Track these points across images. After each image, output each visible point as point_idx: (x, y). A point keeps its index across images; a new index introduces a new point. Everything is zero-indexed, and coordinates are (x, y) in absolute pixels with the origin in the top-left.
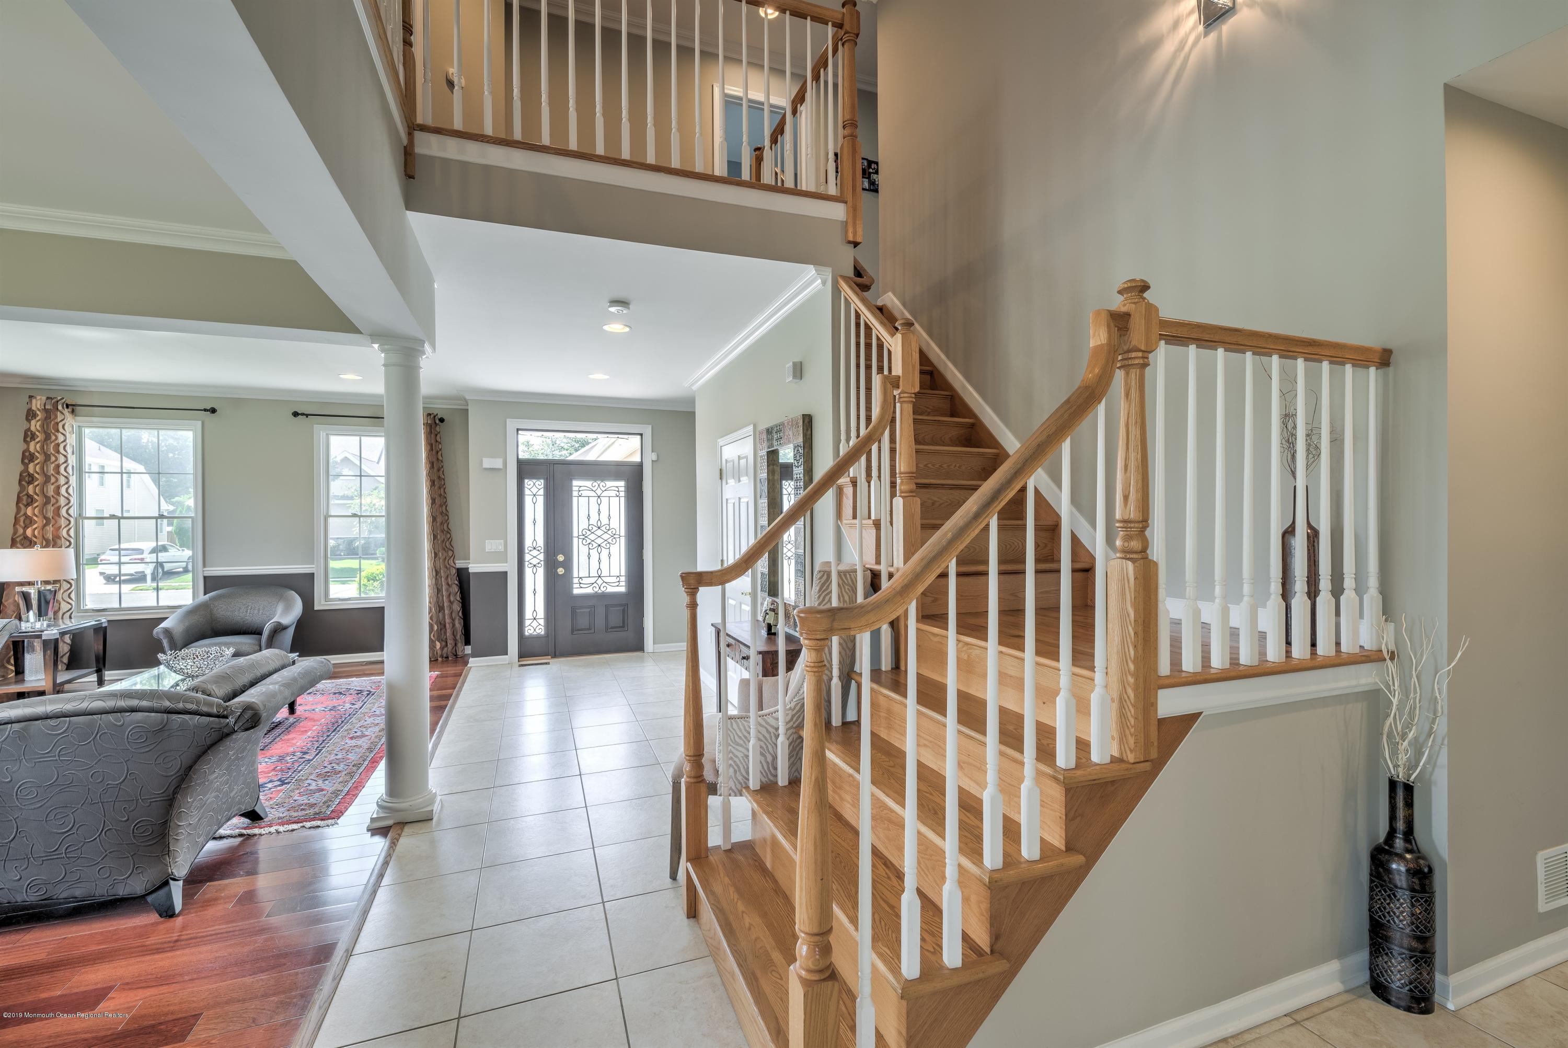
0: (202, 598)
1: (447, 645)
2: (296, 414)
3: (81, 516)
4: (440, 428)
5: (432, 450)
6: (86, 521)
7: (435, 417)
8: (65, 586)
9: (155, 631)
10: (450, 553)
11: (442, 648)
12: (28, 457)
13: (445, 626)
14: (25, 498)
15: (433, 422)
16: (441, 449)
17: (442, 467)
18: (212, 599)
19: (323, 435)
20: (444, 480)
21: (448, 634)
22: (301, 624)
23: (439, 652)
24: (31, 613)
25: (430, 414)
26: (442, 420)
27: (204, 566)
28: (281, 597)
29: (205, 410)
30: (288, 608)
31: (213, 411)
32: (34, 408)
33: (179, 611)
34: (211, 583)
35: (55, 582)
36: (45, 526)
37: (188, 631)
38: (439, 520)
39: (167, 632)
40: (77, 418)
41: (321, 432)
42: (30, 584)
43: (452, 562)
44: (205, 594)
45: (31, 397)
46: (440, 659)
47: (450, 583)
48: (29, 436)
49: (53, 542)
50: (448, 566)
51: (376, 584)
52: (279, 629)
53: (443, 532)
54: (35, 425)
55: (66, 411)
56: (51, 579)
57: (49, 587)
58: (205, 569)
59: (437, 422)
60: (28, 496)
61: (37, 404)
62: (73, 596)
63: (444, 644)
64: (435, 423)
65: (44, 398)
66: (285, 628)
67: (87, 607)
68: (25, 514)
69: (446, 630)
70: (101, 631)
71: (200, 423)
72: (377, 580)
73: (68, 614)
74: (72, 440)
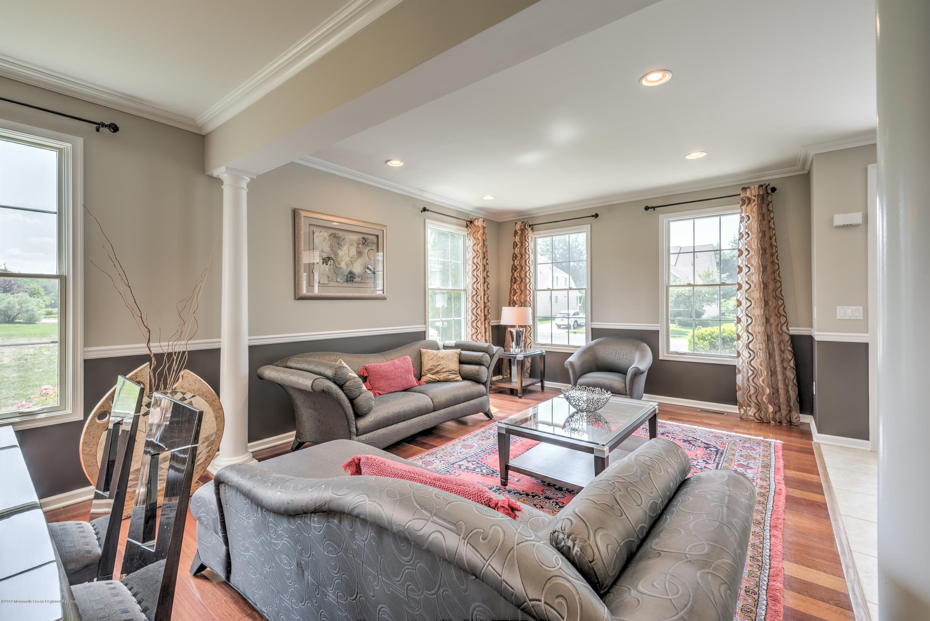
0: (592, 343)
1: (780, 411)
2: (647, 208)
3: (536, 290)
4: (773, 197)
5: (764, 219)
6: (538, 292)
7: (767, 187)
8: (529, 329)
9: (566, 363)
10: (783, 320)
11: (775, 413)
12: (515, 257)
13: (778, 391)
14: (513, 279)
15: (765, 193)
16: (773, 217)
17: (775, 235)
18: (596, 344)
19: (665, 221)
20: (776, 247)
21: (781, 400)
22: (651, 370)
23: (771, 416)
24: (514, 343)
25: (762, 186)
26: (774, 190)
27: (592, 321)
28: (638, 348)
29: (592, 216)
30: (643, 357)
31: (596, 216)
32: (517, 229)
33: (579, 349)
34: (596, 333)
35: (525, 326)
36: (521, 294)
37: (582, 364)
38: (771, 287)
39: (571, 364)
40: (534, 233)
41: (664, 220)
42: (513, 327)
43: (785, 328)
44: (592, 340)
45: (516, 223)
46: (772, 422)
47: (783, 349)
48: (515, 244)
49: (523, 304)
50: (781, 332)
51: (706, 343)
52: (637, 373)
53: (775, 298)
54: (517, 239)
55: (529, 229)
56: (523, 324)
57: (521, 329)
58: (592, 323)
59: (769, 191)
60: (515, 278)
61: (518, 227)
62: (532, 335)
63: (777, 408)
64: (767, 193)
65: (521, 223)
66: (642, 373)
67: (538, 342)
68: (514, 288)
69: (779, 395)
70: (542, 357)
71: (589, 225)
72: (707, 340)
73: (530, 345)
74: (531, 245)
